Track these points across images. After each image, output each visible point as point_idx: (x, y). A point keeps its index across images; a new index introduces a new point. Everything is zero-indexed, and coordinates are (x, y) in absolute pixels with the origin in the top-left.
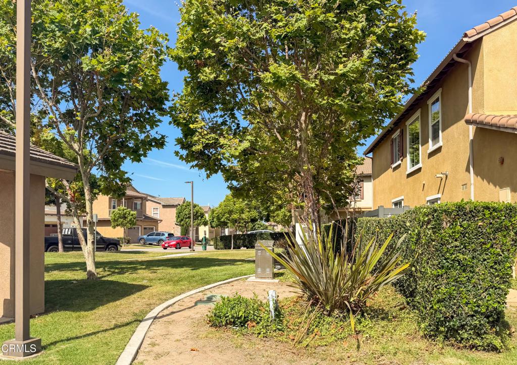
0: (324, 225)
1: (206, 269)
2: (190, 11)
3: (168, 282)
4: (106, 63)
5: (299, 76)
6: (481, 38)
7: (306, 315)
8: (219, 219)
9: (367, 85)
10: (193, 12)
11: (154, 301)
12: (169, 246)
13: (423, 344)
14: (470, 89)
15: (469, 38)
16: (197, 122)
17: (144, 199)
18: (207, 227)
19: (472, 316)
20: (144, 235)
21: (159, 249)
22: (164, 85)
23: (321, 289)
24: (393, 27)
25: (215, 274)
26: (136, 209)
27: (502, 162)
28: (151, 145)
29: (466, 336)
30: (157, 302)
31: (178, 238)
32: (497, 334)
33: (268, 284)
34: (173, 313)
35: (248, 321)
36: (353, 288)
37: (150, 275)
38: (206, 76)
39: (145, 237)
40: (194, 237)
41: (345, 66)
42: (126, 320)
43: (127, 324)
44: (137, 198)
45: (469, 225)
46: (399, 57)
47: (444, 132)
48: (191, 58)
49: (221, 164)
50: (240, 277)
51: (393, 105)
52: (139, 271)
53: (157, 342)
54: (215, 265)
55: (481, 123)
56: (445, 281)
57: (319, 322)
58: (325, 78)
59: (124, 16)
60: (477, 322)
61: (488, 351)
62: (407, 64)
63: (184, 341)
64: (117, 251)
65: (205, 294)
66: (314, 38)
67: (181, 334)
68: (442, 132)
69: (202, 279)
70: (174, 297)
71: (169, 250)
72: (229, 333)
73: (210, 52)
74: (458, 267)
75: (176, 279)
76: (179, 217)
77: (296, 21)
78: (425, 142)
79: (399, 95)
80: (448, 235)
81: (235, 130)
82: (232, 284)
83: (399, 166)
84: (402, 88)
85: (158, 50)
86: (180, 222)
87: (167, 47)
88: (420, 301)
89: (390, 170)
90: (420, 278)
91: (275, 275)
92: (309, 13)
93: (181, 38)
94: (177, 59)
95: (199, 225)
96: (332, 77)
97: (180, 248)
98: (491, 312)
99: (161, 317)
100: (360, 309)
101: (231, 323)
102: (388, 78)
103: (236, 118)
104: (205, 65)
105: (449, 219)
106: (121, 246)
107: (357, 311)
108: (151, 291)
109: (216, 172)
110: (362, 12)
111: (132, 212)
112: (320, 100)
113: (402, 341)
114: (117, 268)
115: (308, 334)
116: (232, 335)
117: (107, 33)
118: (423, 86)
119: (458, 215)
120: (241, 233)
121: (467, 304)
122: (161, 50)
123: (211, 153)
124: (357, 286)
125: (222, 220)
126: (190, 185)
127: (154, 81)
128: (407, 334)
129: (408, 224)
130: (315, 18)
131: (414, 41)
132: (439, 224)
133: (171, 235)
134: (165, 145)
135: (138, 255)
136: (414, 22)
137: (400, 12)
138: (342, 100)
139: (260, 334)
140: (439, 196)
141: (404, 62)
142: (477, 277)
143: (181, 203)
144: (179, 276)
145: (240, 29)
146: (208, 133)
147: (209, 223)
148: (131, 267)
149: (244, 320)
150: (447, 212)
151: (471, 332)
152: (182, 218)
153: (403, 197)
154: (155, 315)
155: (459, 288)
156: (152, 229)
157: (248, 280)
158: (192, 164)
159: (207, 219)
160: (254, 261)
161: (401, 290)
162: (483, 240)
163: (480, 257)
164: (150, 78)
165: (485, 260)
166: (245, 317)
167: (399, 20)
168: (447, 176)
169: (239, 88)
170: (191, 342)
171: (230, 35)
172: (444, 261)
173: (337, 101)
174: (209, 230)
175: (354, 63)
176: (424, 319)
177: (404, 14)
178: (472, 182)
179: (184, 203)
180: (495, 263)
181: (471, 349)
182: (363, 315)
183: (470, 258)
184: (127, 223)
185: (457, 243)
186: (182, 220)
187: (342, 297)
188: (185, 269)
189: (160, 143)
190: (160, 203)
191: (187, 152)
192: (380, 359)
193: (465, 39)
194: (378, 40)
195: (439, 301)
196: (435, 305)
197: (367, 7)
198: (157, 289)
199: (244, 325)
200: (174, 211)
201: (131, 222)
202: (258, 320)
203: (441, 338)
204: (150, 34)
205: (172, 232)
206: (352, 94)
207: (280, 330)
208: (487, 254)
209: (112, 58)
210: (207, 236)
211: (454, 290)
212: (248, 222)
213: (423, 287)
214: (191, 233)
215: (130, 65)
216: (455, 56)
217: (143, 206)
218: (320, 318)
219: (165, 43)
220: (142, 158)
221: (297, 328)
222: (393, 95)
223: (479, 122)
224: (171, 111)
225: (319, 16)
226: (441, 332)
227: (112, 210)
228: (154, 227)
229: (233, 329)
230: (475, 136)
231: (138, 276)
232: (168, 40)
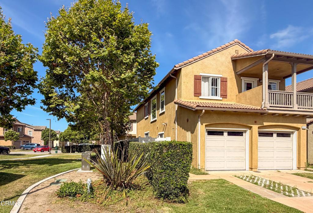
0: (115, 143)
1: (57, 165)
2: (50, 39)
3: (36, 173)
4: (2, 60)
5: (104, 77)
6: (181, 69)
7: (105, 189)
8: (64, 138)
9: (134, 84)
10: (51, 39)
11: (28, 184)
12: (37, 151)
13: (154, 201)
14: (176, 89)
15: (177, 68)
16: (53, 93)
17: (24, 126)
18: (58, 141)
19: (174, 189)
20: (24, 144)
21: (32, 153)
22: (35, 73)
23: (112, 178)
24: (146, 60)
25: (61, 168)
26: (19, 131)
27: (188, 121)
28: (28, 103)
29: (172, 197)
30: (29, 185)
31: (42, 146)
32: (184, 196)
33: (88, 173)
34: (38, 190)
35: (77, 194)
36: (126, 177)
37: (26, 169)
38: (57, 72)
39: (24, 145)
40: (51, 146)
41: (125, 75)
42: (11, 196)
43: (12, 198)
44: (19, 125)
45: (174, 152)
46: (148, 73)
47: (166, 106)
48: (50, 62)
49: (65, 114)
50: (74, 170)
51: (145, 94)
52: (20, 167)
53: (28, 207)
54: (61, 163)
55: (180, 104)
56: (164, 175)
57: (111, 193)
58: (116, 79)
59: (12, 36)
60: (176, 192)
61: (180, 203)
62: (151, 76)
63: (44, 206)
64: (8, 154)
65: (55, 179)
66: (111, 60)
67: (42, 202)
68: (165, 105)
69: (54, 171)
70: (39, 181)
71: (37, 153)
72: (67, 200)
73: (60, 60)
74: (169, 169)
75: (40, 171)
76: (43, 136)
77: (103, 52)
78: (158, 109)
79: (148, 89)
80: (165, 155)
81: (73, 97)
82: (70, 173)
83: (148, 118)
84: (149, 86)
85: (33, 55)
86: (44, 138)
87: (37, 54)
88: (154, 182)
89: (144, 120)
90: (154, 173)
91: (91, 168)
92: (109, 49)
93: (45, 51)
94: (43, 61)
95: (54, 140)
96: (119, 79)
97: (43, 152)
98: (182, 187)
99: (31, 193)
100: (130, 186)
101: (68, 195)
102: (143, 81)
103: (73, 92)
104: (58, 66)
105: (166, 149)
106: (10, 151)
107: (128, 187)
108: (26, 178)
109: (62, 117)
110: (132, 51)
111: (17, 133)
112: (114, 89)
113: (146, 200)
114: (7, 165)
115: (105, 199)
116: (68, 202)
117: (2, 44)
118: (158, 86)
119: (169, 147)
120: (75, 144)
121: (172, 184)
122: (34, 56)
123: (60, 108)
124: (128, 176)
125: (66, 139)
126: (49, 121)
127: (29, 72)
128: (149, 197)
129: (150, 148)
130: (112, 52)
131: (154, 67)
132: (162, 151)
133: (38, 145)
134: (35, 103)
135: (19, 156)
136: (154, 59)
137: (149, 53)
138: (123, 90)
139: (83, 200)
140: (163, 132)
141: (150, 75)
142: (176, 173)
143: (44, 129)
144: (42, 169)
145: (76, 52)
146: (58, 99)
147: (59, 139)
148: (16, 164)
149: (75, 193)
150: (166, 146)
151: (174, 196)
152: (45, 136)
153: (149, 132)
154: (28, 192)
155: (170, 177)
156: (28, 141)
157: (78, 171)
158: (49, 113)
159: (58, 137)
160: (80, 160)
161: (147, 176)
162: (179, 158)
163: (178, 165)
164: (27, 70)
165: (180, 166)
166: (75, 192)
167: (148, 57)
168: (166, 125)
169: (75, 78)
170: (47, 206)
171: (70, 54)
172: (164, 166)
173: (121, 90)
174: (59, 142)
175: (129, 74)
176: (156, 190)
177: (151, 54)
178: (176, 128)
179: (46, 129)
180: (184, 167)
181: (174, 203)
182: (130, 189)
183: (174, 165)
184: (13, 139)
185: (169, 159)
186: (45, 137)
187: (121, 181)
188: (45, 165)
189: (32, 102)
190: (33, 129)
191: (47, 107)
192: (137, 210)
193: (175, 68)
194: (139, 65)
195: (162, 183)
196: (160, 185)
197: (135, 49)
198: (29, 177)
199: (75, 196)
200: (40, 133)
201: (16, 138)
202: (82, 193)
203: (162, 199)
204: (28, 47)
205: (39, 143)
206: (128, 87)
207: (92, 198)
208: (180, 164)
209: (5, 57)
210: (58, 145)
211: (168, 178)
212: (79, 140)
213: (156, 177)
214: (49, 144)
215: (16, 62)
216: (171, 75)
217: (23, 130)
218: (111, 191)
219: (36, 52)
220: (22, 109)
221: (100, 196)
222: (145, 89)
223: (180, 103)
224: (39, 86)
225: (113, 51)
226: (162, 196)
227: (5, 131)
228: (29, 141)
229: (69, 198)
230: (177, 109)
231: (19, 170)
232: (38, 51)
